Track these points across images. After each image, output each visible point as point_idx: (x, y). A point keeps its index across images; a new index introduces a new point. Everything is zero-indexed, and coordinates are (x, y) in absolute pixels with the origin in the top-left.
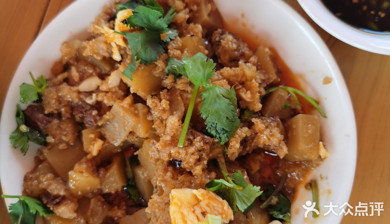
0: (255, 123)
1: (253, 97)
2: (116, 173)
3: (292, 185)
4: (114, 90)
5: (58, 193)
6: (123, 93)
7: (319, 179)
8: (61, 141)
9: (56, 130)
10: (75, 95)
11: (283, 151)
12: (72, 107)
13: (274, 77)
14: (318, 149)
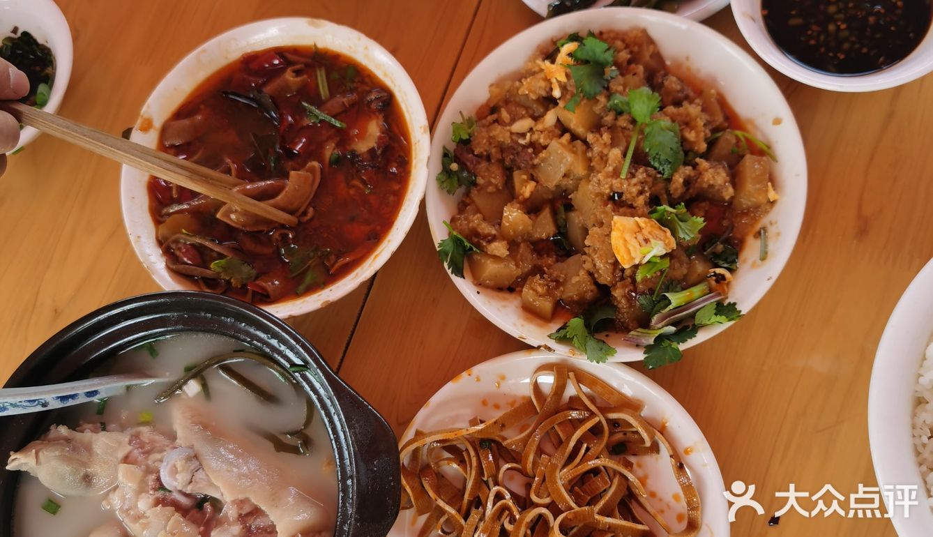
0: (700, 163)
1: (697, 136)
2: (548, 215)
3: (738, 236)
4: (551, 129)
5: (489, 231)
6: (560, 132)
7: (768, 226)
8: (490, 183)
9: (485, 172)
10: (508, 134)
11: (729, 192)
12: (502, 148)
13: (720, 119)
14: (767, 191)
